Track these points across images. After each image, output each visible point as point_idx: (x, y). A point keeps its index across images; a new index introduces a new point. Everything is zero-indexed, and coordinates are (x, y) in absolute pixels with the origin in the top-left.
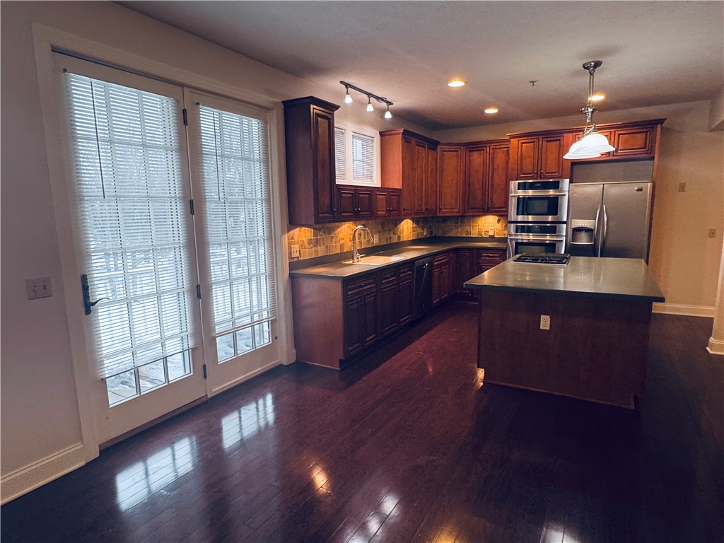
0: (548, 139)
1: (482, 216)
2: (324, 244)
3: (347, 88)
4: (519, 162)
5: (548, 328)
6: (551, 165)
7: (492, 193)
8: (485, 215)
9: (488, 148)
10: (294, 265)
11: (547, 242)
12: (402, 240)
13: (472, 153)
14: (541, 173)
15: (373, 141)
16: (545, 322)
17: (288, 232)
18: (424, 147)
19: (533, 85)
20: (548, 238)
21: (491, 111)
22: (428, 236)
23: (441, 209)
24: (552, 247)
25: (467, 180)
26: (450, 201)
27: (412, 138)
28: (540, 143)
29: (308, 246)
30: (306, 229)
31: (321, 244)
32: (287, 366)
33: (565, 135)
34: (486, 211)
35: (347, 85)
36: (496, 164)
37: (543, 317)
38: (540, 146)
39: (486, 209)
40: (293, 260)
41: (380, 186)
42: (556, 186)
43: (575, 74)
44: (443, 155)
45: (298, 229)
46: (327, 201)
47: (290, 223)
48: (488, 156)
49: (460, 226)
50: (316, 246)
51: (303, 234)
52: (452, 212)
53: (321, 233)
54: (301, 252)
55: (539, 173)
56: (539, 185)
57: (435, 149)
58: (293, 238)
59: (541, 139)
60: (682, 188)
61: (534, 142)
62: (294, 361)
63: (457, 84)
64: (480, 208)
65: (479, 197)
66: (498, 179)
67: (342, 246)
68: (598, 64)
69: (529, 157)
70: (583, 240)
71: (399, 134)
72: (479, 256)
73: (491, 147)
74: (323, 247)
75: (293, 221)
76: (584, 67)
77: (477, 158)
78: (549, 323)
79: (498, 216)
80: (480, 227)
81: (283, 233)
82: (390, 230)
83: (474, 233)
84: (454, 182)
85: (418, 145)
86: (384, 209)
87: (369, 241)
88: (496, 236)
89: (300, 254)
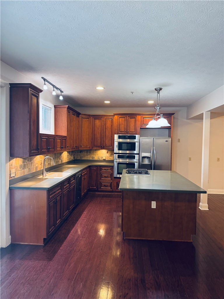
0: (131, 117)
1: (100, 150)
2: (28, 168)
3: (45, 81)
4: (118, 126)
5: (155, 207)
6: (132, 129)
7: (105, 139)
8: (101, 150)
9: (103, 119)
10: (12, 181)
11: (127, 162)
12: (63, 162)
13: (96, 120)
14: (128, 132)
15: (51, 110)
16: (154, 205)
17: (10, 161)
18: (75, 115)
19: (132, 94)
20: (127, 161)
21: (107, 102)
22: (73, 159)
23: (81, 146)
24: (133, 165)
25: (93, 133)
26: (85, 142)
27: (71, 111)
28: (127, 118)
29: (19, 169)
30: (19, 159)
31: (27, 168)
32: (6, 248)
33: (137, 116)
34: (103, 148)
35: (45, 80)
36: (107, 126)
37: (152, 202)
38: (127, 120)
39: (103, 147)
40: (11, 179)
41: (54, 134)
42: (134, 138)
43: (151, 92)
44: (82, 119)
45: (15, 159)
46: (35, 143)
47: (10, 156)
48: (103, 122)
49: (89, 154)
50: (24, 169)
51: (17, 162)
52: (86, 148)
53: (27, 161)
54: (16, 173)
55: (127, 132)
56: (127, 137)
57: (78, 117)
58: (12, 165)
59: (127, 117)
60: (179, 141)
61: (125, 118)
62: (10, 243)
63: (100, 88)
64: (99, 146)
65: (99, 141)
66: (108, 133)
67: (36, 168)
68: (161, 89)
69: (123, 124)
70: (146, 162)
71: (65, 108)
72: (101, 170)
73: (105, 118)
74: (27, 169)
75: (12, 155)
76: (155, 89)
77: (98, 122)
78: (155, 205)
79: (107, 150)
80: (99, 155)
81: (6, 162)
82: (58, 157)
83: (96, 158)
84: (87, 133)
85: (73, 114)
86: (60, 147)
87: (49, 164)
88: (106, 159)
89: (15, 174)
